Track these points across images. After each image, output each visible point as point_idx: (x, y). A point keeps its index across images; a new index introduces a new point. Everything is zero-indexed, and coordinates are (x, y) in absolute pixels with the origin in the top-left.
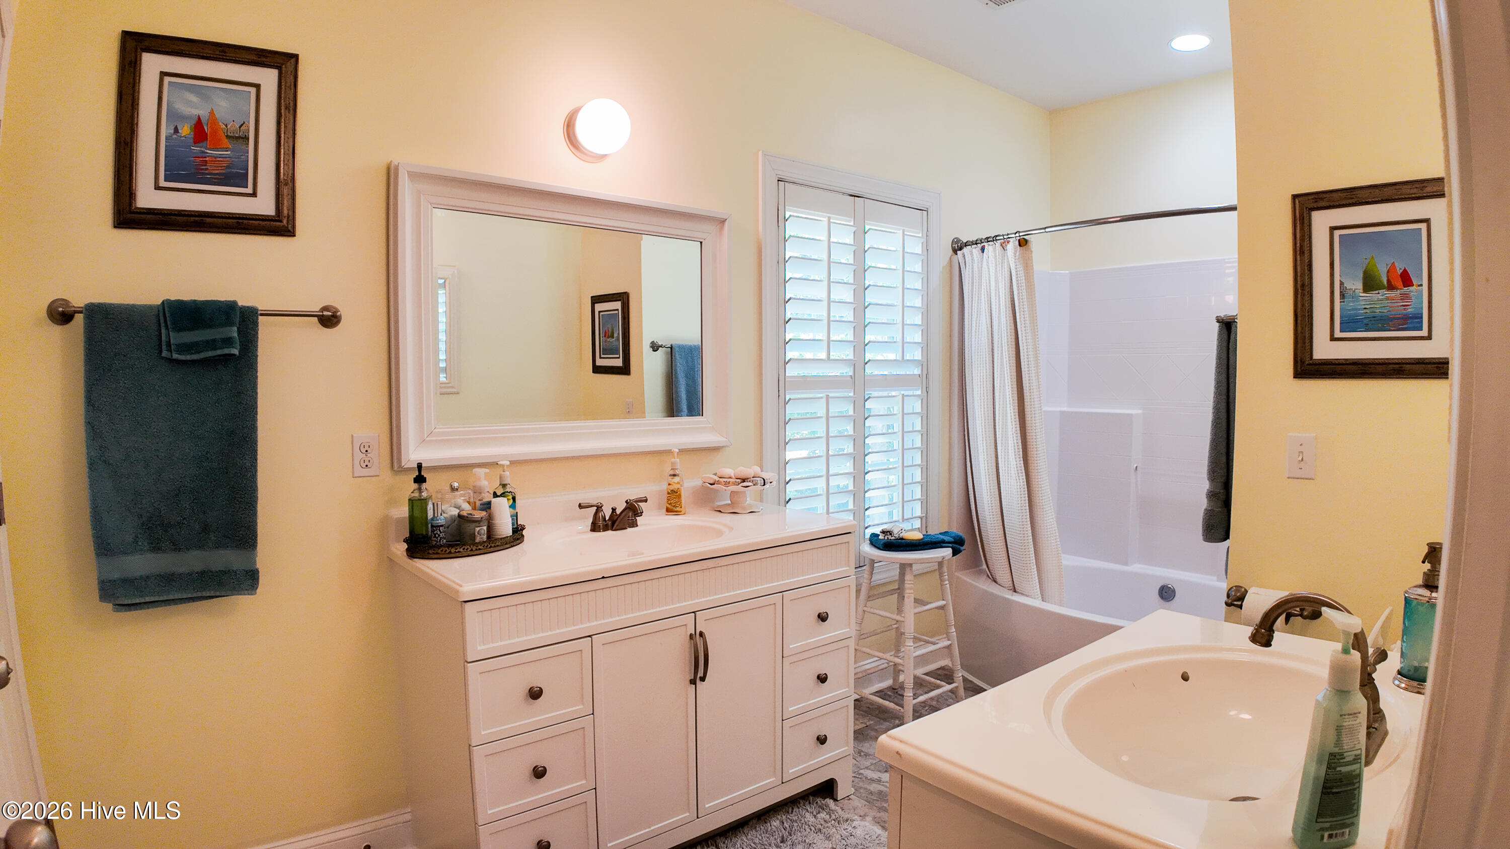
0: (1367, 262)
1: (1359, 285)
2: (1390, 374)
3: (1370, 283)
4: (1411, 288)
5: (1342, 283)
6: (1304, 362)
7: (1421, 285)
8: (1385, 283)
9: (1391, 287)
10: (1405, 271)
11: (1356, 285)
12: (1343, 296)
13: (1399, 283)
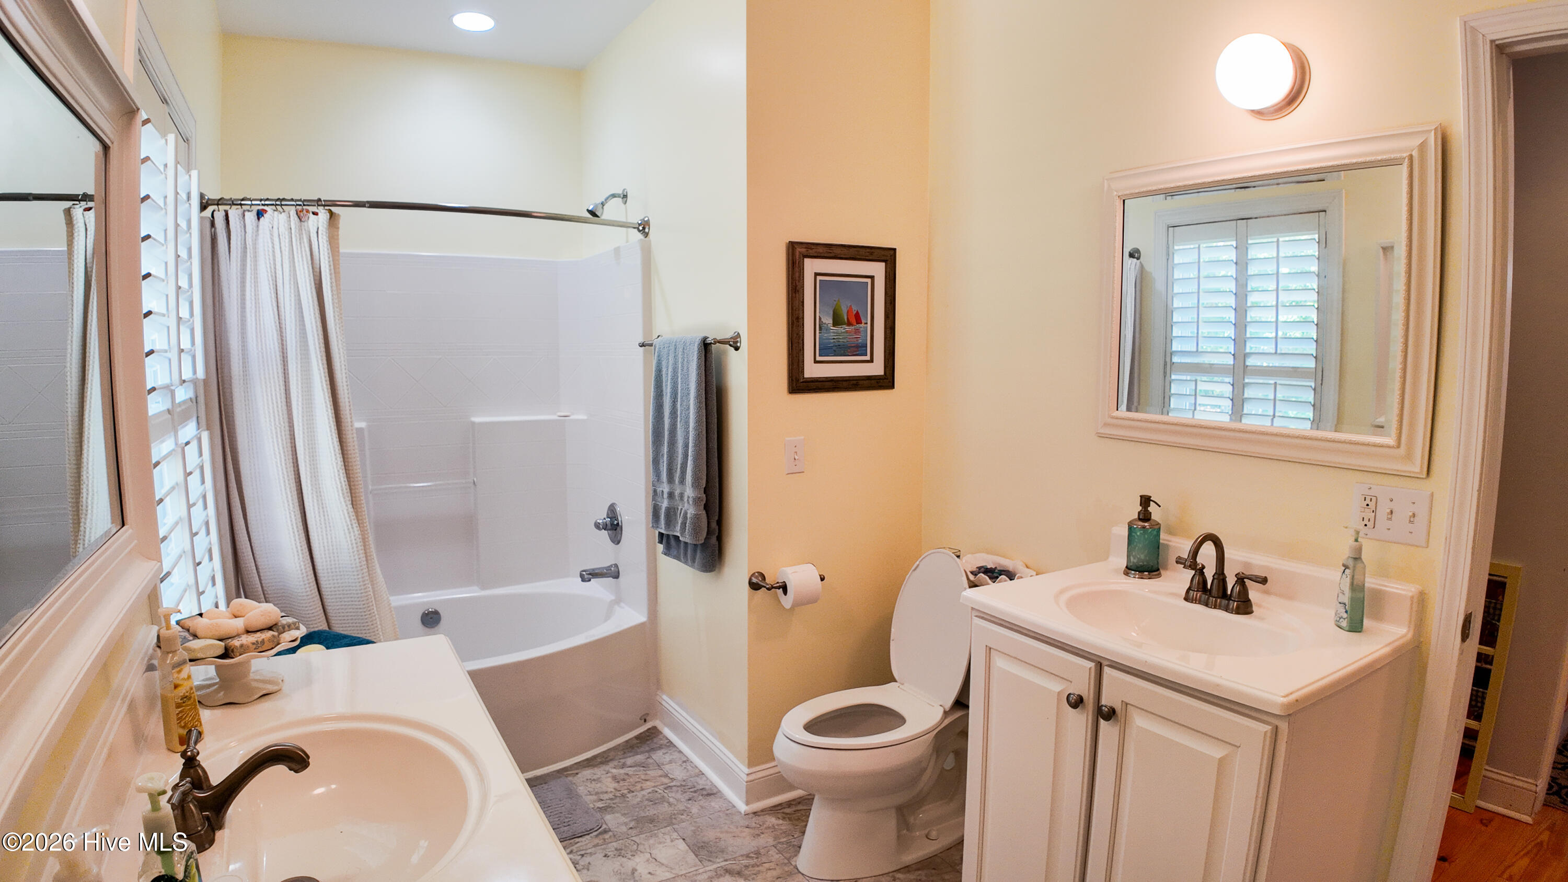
0: (835, 303)
1: (831, 321)
2: (850, 388)
3: (837, 321)
4: (861, 325)
5: (820, 319)
6: (798, 380)
7: (867, 323)
8: (846, 320)
9: (849, 324)
10: (857, 312)
11: (828, 321)
12: (820, 329)
13: (853, 321)
